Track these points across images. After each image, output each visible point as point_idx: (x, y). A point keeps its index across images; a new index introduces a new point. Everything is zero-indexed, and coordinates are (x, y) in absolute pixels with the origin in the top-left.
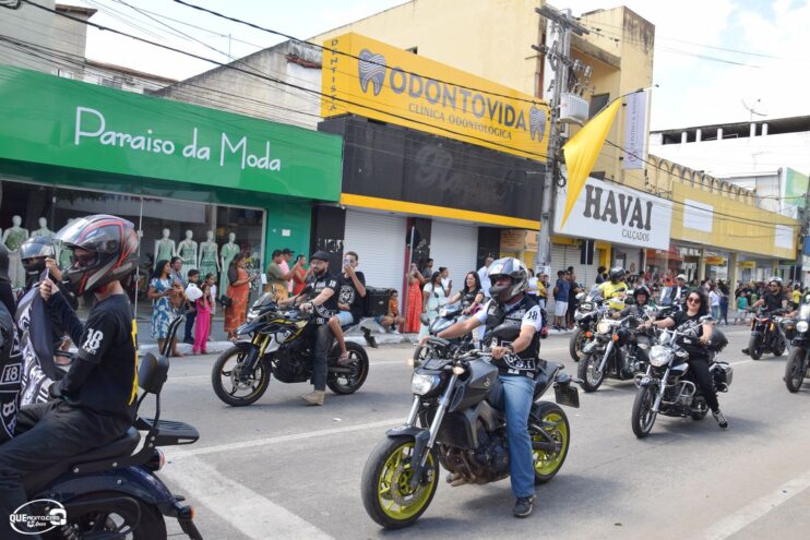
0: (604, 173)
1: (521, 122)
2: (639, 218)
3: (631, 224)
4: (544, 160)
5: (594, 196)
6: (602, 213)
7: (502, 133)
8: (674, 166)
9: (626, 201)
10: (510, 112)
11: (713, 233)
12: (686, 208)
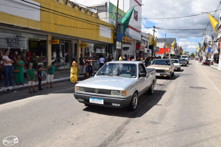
11: (41, 21)
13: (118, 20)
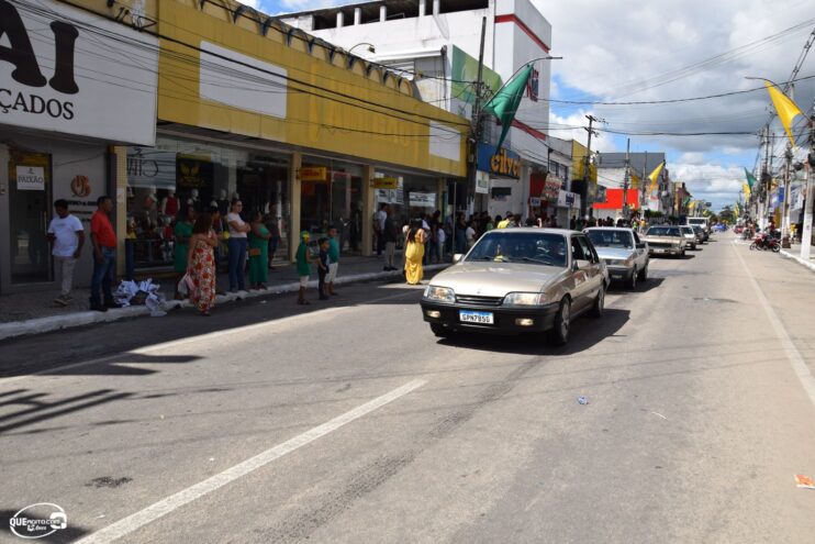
11: (288, 119)
12: (203, 56)
13: (482, 105)
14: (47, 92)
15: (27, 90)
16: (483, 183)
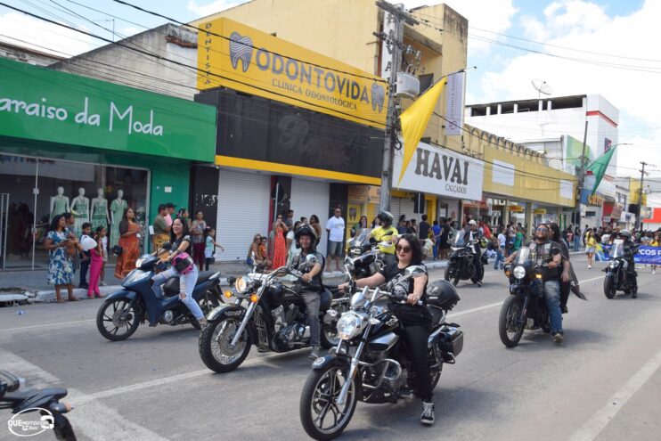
0: (429, 138)
1: (365, 96)
2: (458, 175)
3: (452, 180)
4: (384, 128)
5: (423, 157)
6: (429, 170)
7: (349, 105)
8: (483, 133)
9: (448, 161)
10: (355, 88)
11: (514, 186)
12: (494, 166)
14: (462, 185)
15: (459, 185)
16: (584, 209)
